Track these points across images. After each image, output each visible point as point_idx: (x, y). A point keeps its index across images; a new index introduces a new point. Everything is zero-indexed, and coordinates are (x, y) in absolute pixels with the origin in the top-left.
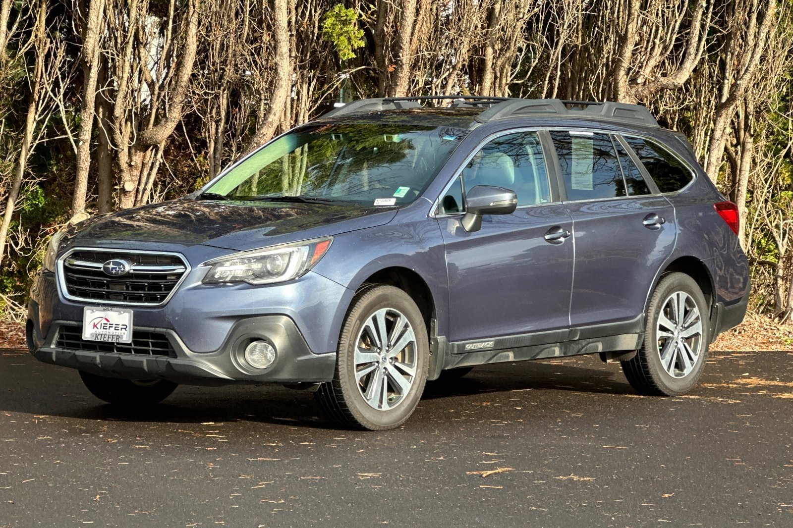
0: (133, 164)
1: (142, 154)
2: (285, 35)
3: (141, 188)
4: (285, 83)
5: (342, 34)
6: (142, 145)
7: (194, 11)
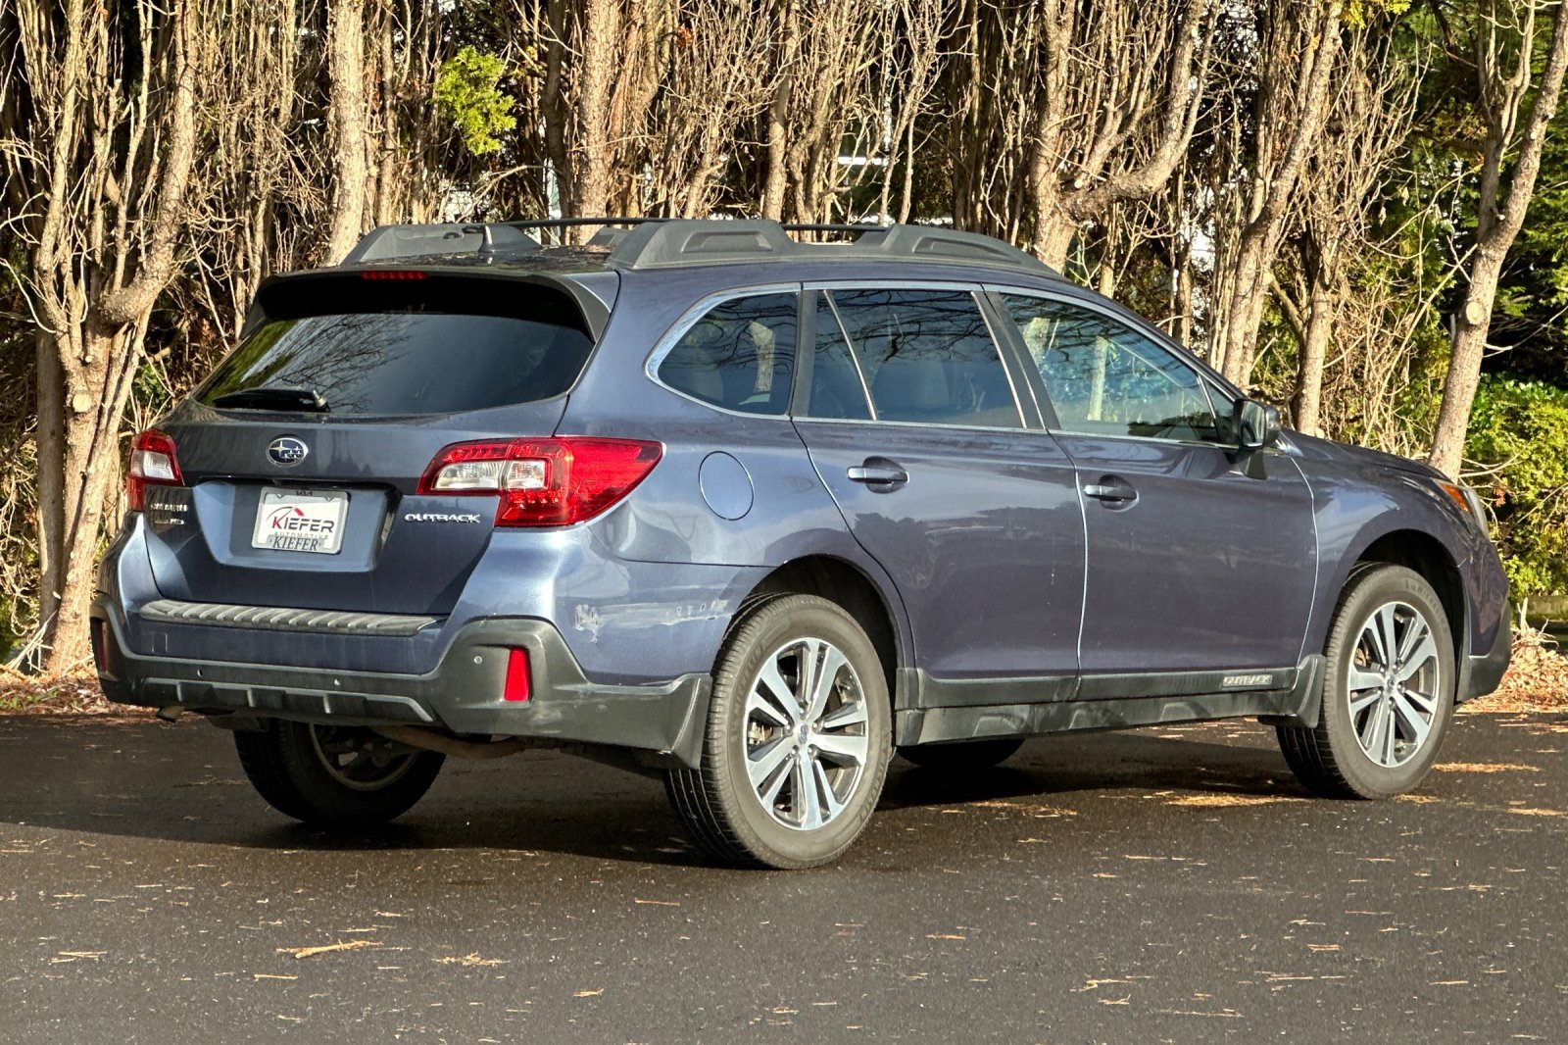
0: (88, 359)
1: (106, 340)
2: (353, 109)
3: (107, 406)
4: (355, 201)
5: (470, 106)
6: (102, 323)
7: (187, 65)
